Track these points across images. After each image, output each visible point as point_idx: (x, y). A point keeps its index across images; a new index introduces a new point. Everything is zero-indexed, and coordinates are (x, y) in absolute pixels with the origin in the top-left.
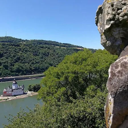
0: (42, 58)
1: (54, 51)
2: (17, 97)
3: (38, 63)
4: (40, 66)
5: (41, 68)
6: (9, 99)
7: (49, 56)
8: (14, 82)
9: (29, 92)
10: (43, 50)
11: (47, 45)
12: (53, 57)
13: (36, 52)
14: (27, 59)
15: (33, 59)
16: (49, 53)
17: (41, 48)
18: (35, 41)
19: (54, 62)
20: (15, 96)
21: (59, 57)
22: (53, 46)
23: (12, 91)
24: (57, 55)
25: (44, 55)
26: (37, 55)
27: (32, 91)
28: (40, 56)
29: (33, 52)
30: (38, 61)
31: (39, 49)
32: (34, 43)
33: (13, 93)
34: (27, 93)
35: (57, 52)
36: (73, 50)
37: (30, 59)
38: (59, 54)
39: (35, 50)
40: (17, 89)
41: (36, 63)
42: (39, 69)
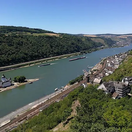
0: (17, 48)
1: (27, 40)
2: (7, 88)
3: (14, 53)
4: (16, 56)
5: (17, 58)
6: (2, 91)
7: (23, 45)
8: (3, 76)
9: (15, 83)
10: (17, 40)
11: (18, 32)
12: (27, 46)
13: (10, 42)
14: (4, 50)
15: (8, 50)
16: (23, 43)
17: (14, 37)
18: (5, 28)
19: (28, 51)
20: (5, 87)
21: (33, 46)
22: (25, 32)
23: (3, 84)
24: (30, 43)
25: (18, 44)
26: (12, 45)
27: (18, 82)
28: (15, 46)
29: (8, 42)
30: (14, 51)
31: (12, 38)
32: (4, 30)
33: (3, 86)
34: (14, 84)
35: (31, 41)
36: (45, 38)
37: (6, 50)
38: (32, 42)
39: (9, 41)
40: (6, 82)
41: (13, 53)
42: (15, 59)
